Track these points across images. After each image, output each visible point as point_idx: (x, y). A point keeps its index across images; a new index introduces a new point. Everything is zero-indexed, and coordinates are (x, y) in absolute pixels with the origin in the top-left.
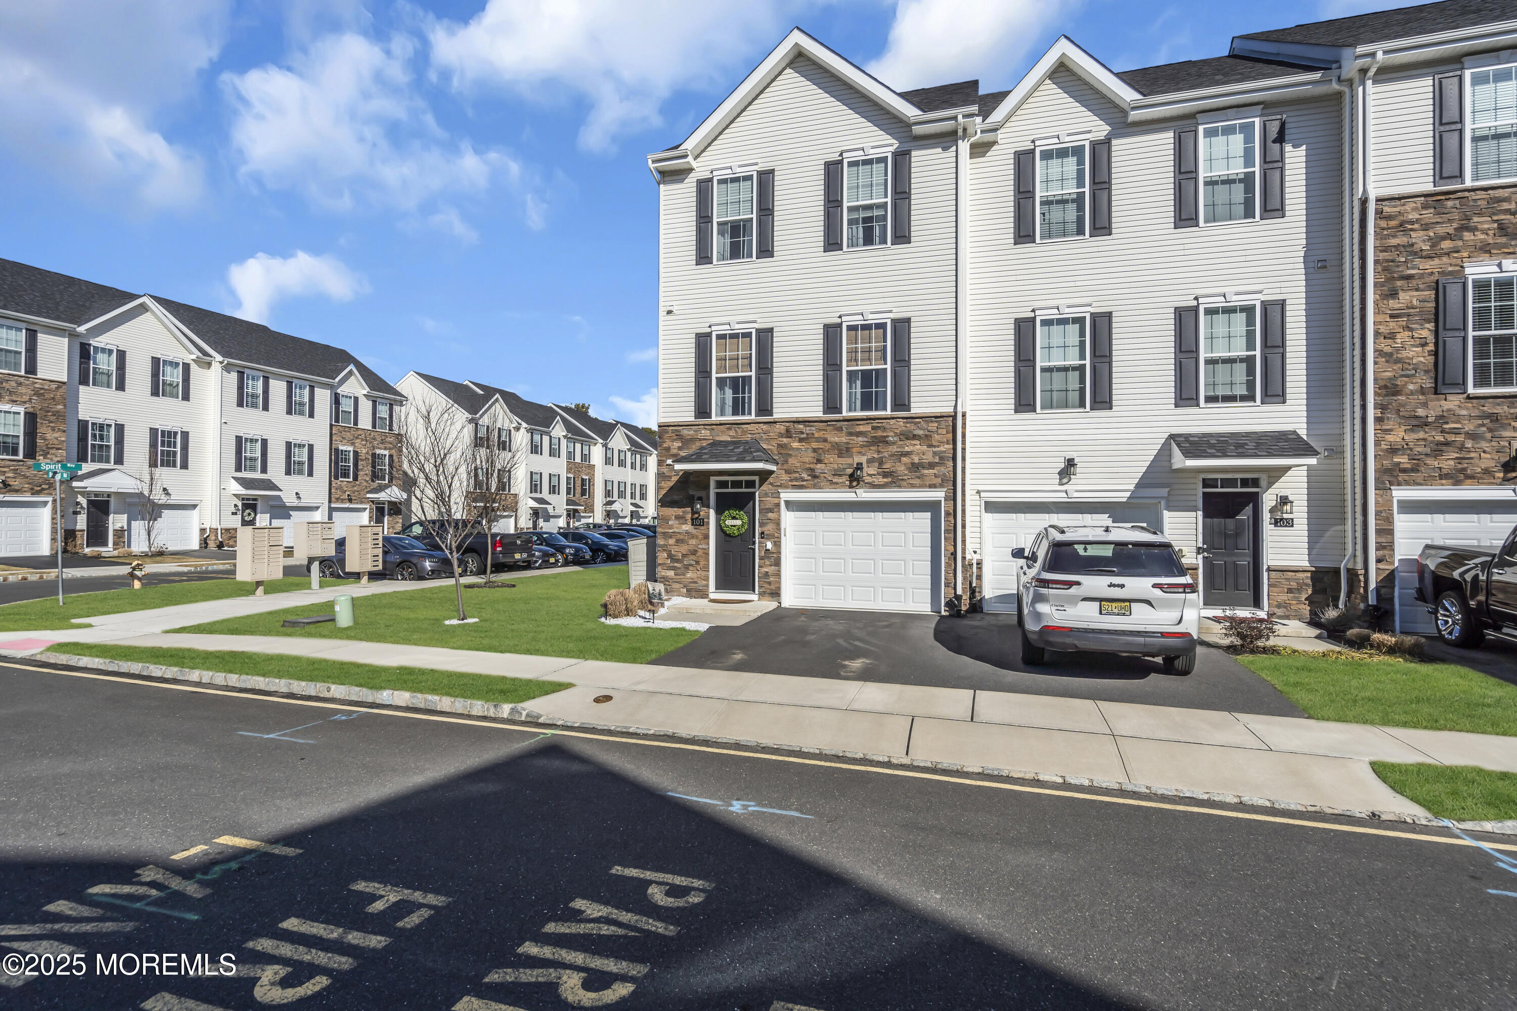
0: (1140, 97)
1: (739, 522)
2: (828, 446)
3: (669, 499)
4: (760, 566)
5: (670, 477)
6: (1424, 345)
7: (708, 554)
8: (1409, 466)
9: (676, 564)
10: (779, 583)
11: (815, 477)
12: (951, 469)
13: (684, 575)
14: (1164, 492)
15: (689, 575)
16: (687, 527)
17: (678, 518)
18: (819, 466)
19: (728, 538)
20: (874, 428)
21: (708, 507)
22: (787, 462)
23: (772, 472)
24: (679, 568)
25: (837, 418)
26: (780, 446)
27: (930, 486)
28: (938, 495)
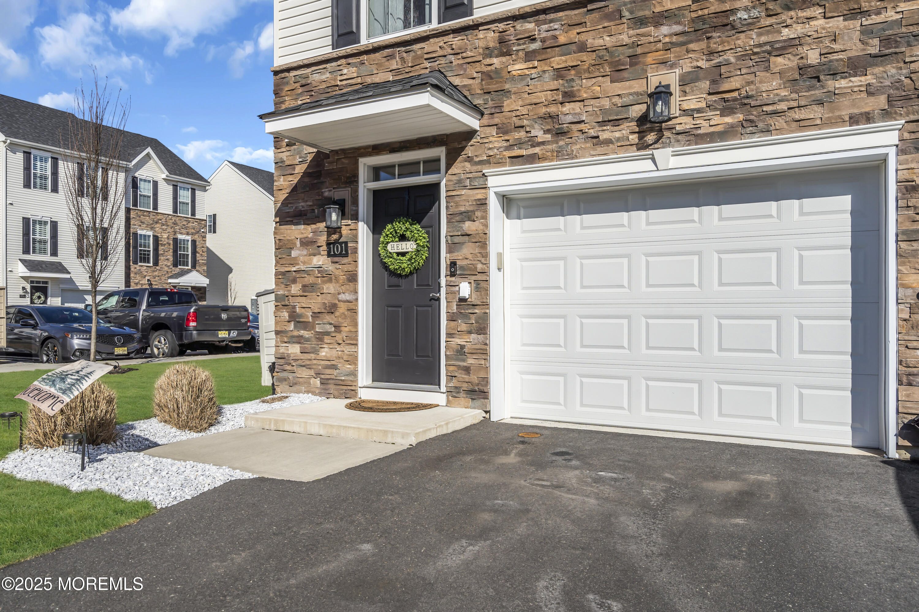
1: (409, 246)
2: (588, 59)
3: (290, 209)
4: (450, 335)
5: (292, 166)
7: (354, 311)
9: (302, 332)
10: (487, 369)
11: (560, 133)
13: (315, 351)
15: (323, 353)
16: (321, 260)
17: (306, 243)
18: (567, 108)
19: (394, 280)
21: (355, 217)
22: (499, 108)
23: (470, 134)
24: (308, 340)
26: (488, 76)
27: (854, 120)
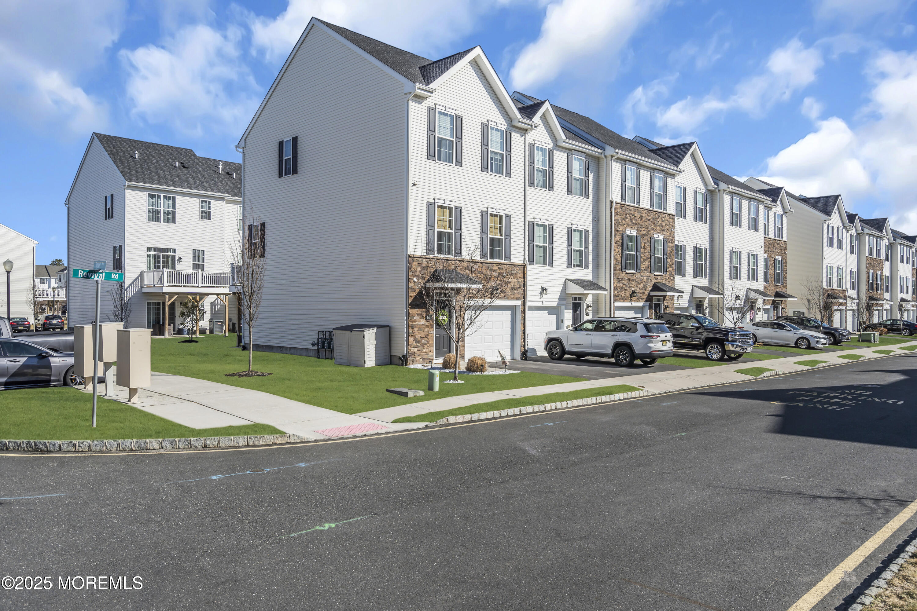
0: (565, 138)
1: (445, 318)
2: (483, 276)
3: (414, 304)
5: (416, 289)
6: (620, 254)
7: (433, 337)
8: (617, 295)
9: (418, 344)
10: (464, 351)
11: (478, 292)
12: (523, 290)
13: (422, 350)
14: (564, 302)
15: (424, 350)
16: (423, 321)
17: (418, 315)
20: (499, 268)
24: (419, 346)
25: (486, 262)
27: (517, 299)
28: (519, 303)
